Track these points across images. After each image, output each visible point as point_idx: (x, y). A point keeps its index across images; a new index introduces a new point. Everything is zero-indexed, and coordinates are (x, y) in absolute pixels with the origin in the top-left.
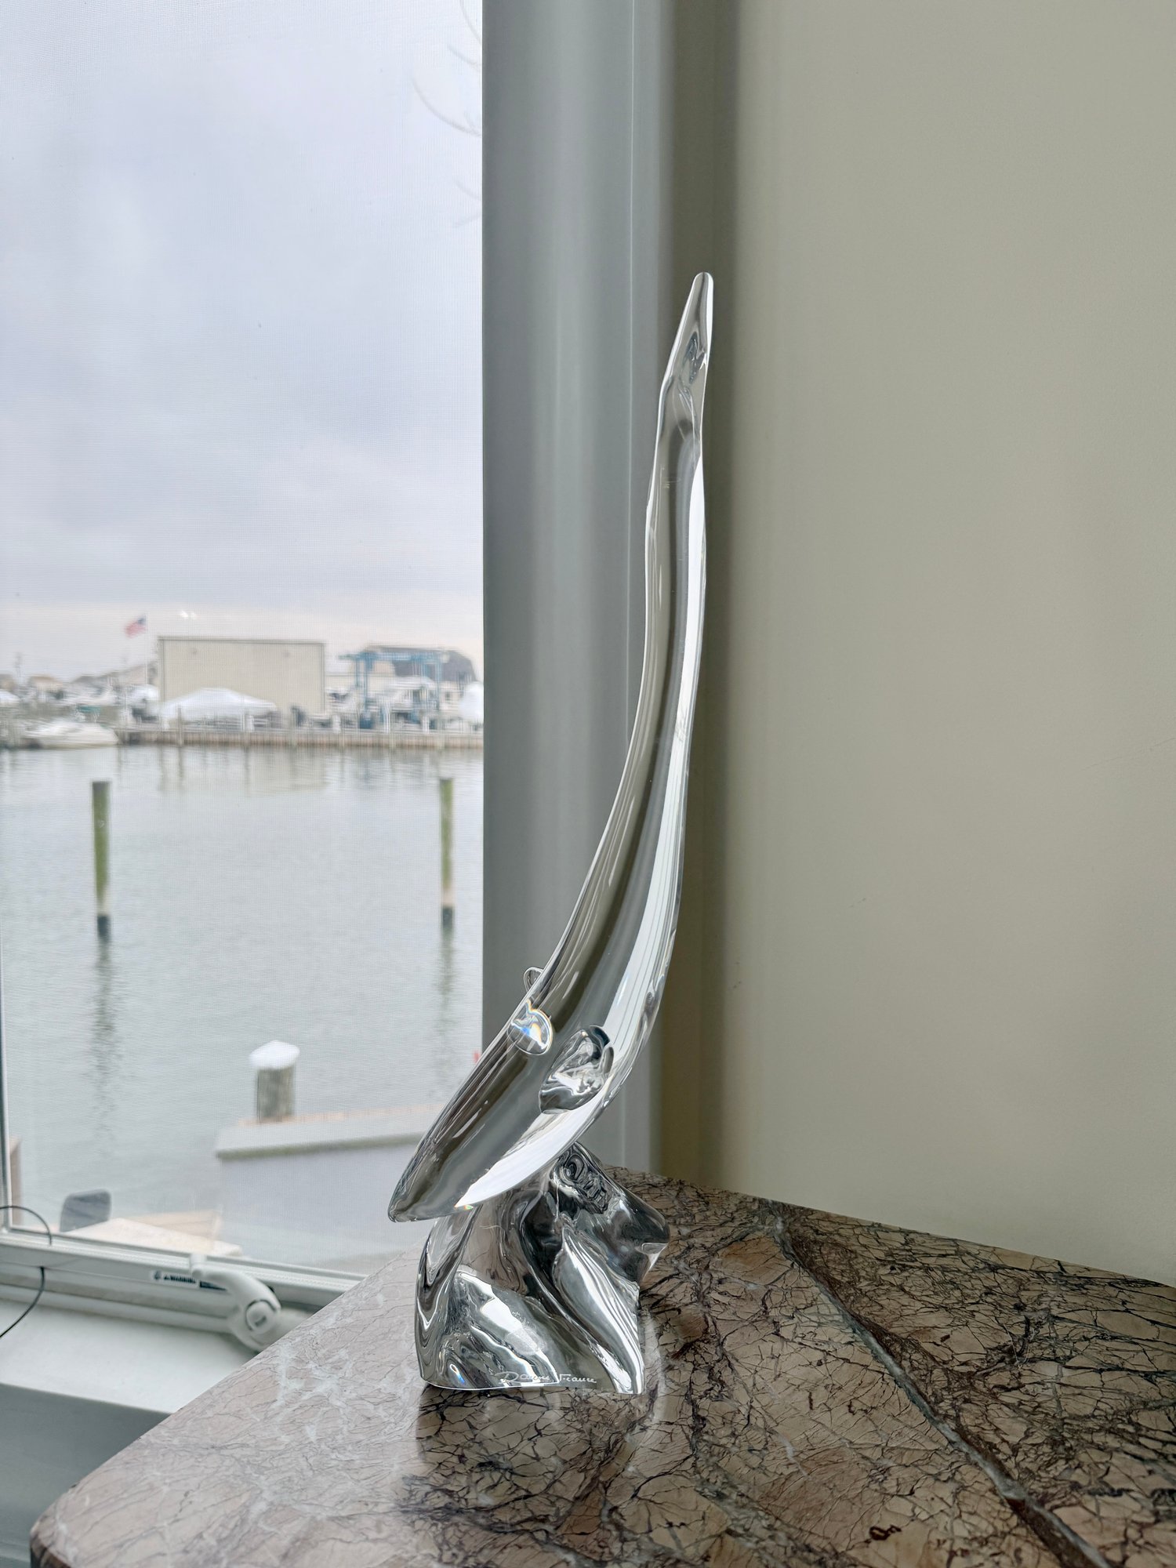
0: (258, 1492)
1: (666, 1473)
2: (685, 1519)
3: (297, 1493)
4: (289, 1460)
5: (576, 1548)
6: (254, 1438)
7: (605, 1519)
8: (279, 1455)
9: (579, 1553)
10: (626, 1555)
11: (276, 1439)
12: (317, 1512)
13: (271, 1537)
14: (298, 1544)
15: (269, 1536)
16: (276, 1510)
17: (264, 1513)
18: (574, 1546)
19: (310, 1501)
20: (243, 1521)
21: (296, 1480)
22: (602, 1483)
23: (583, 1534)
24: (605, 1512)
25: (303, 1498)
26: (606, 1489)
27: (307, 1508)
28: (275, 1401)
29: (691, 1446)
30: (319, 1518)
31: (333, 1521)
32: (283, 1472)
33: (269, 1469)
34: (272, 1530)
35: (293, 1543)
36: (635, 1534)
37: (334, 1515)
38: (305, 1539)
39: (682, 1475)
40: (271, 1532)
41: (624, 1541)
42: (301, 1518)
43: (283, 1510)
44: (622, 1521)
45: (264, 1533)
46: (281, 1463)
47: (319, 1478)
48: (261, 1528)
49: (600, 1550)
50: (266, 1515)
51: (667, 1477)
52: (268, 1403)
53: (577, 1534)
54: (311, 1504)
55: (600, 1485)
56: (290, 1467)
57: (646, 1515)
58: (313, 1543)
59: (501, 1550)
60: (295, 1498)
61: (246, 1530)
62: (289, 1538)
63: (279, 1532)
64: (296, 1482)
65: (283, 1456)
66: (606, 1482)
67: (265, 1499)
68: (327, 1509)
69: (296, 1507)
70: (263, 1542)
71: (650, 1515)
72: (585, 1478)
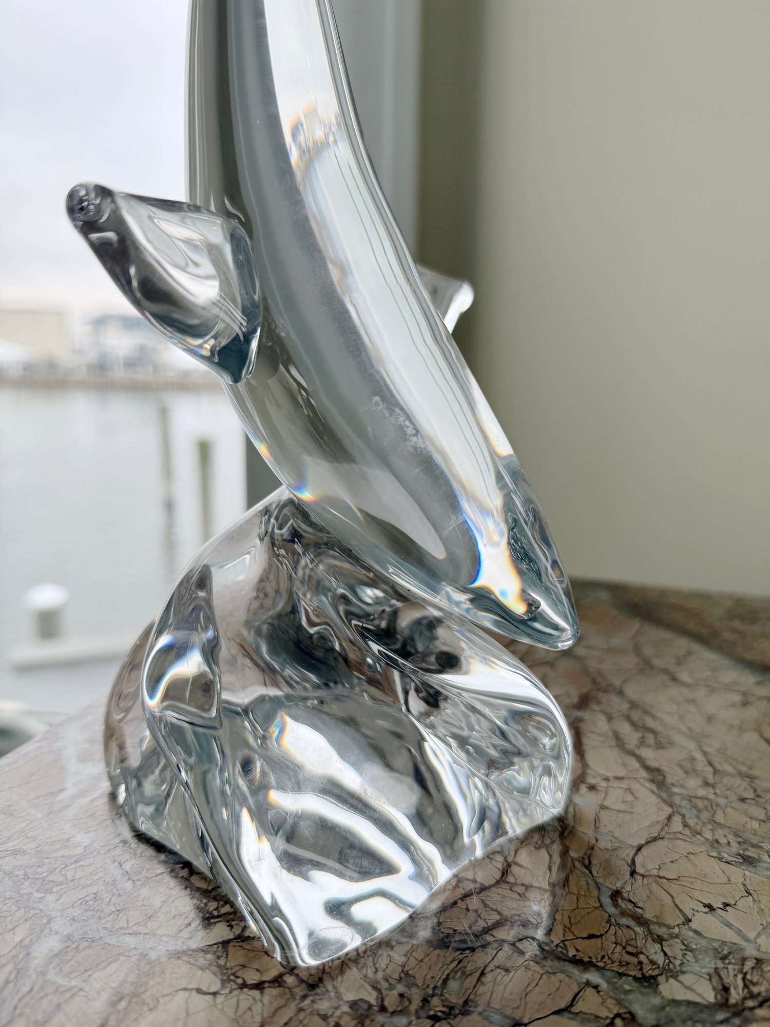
0: (45, 921)
1: (655, 839)
2: (725, 897)
3: (111, 918)
4: (91, 869)
5: (594, 960)
6: (34, 840)
7: (612, 910)
8: (75, 862)
9: (603, 968)
10: (678, 963)
11: (68, 840)
12: (149, 945)
13: (72, 996)
14: (123, 1004)
15: (67, 995)
16: (77, 948)
17: (56, 955)
18: (590, 958)
19: (135, 928)
20: (20, 972)
21: (106, 897)
22: (578, 860)
23: (591, 937)
24: (607, 901)
25: (123, 924)
26: (588, 867)
27: (130, 941)
28: (62, 790)
29: (665, 801)
30: (153, 955)
31: (178, 958)
32: (84, 887)
33: (61, 884)
34: (74, 983)
35: (114, 1004)
36: (669, 927)
37: (179, 948)
38: (135, 995)
39: (679, 839)
40: (71, 988)
41: (660, 940)
42: (122, 958)
43: (90, 947)
44: (640, 911)
45: (58, 991)
46: (79, 874)
47: (144, 892)
48: (53, 983)
49: (634, 960)
50: (59, 957)
51: (660, 843)
52: (52, 794)
53: (583, 938)
54: (136, 934)
55: (577, 864)
56: (95, 878)
57: (668, 899)
58: (149, 1001)
59: (479, 979)
60: (109, 925)
61: (26, 989)
62: (105, 996)
63: (87, 988)
64: (106, 900)
65: (81, 863)
66: (583, 858)
67: (57, 933)
68: (164, 939)
69: (113, 941)
70: (59, 1007)
71: (672, 897)
72: (551, 856)
